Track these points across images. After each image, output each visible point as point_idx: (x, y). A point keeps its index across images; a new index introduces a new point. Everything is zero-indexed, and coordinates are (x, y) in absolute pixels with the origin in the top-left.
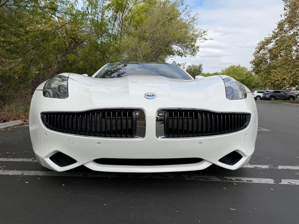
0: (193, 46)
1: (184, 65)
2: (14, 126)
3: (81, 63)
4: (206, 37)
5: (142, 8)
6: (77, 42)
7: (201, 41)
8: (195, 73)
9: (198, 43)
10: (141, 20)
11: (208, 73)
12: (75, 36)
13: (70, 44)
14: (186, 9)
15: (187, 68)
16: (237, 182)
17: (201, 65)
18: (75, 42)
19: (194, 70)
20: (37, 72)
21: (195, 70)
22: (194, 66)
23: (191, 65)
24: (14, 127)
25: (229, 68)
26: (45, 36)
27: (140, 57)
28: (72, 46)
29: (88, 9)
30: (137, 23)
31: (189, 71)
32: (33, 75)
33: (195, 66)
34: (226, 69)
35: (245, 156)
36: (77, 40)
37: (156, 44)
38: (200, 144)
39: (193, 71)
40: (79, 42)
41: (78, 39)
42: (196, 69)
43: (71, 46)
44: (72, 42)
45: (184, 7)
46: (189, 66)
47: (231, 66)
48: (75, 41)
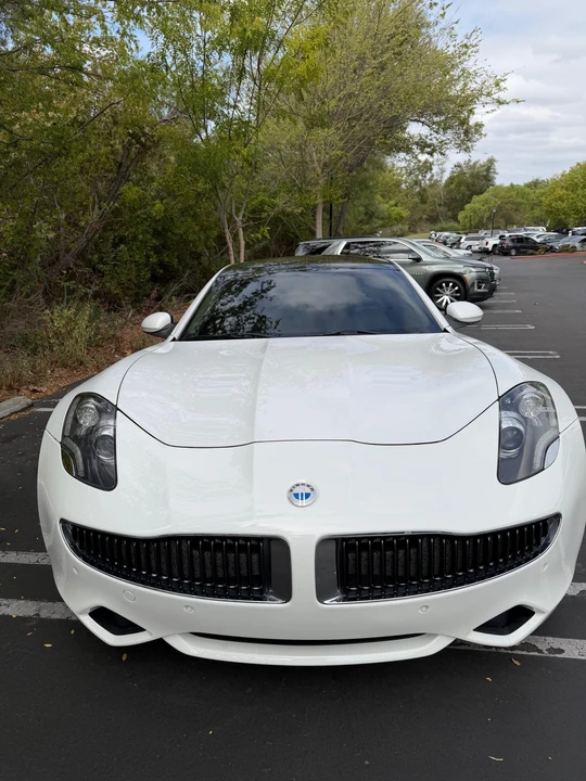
0: (464, 122)
1: (442, 164)
2: (12, 414)
3: (158, 205)
4: (502, 95)
5: (313, 38)
6: (143, 145)
7: (488, 108)
8: (473, 185)
9: (480, 114)
10: (313, 73)
11: (512, 185)
12: (137, 130)
13: (127, 148)
14: (443, 16)
15: (453, 172)
16: (525, 653)
17: (491, 161)
18: (138, 146)
19: (472, 175)
20: (51, 235)
21: (476, 176)
22: (471, 163)
23: (462, 162)
24: (12, 418)
25: (572, 171)
26: (60, 144)
27: (314, 169)
28: (133, 155)
29: (164, 57)
30: (301, 81)
31: (456, 180)
32: (43, 243)
33: (475, 164)
34: (563, 176)
35: (542, 612)
36: (143, 139)
37: (357, 128)
38: (424, 609)
39: (470, 180)
40: (148, 143)
41: (145, 134)
42: (478, 172)
43: (129, 154)
44: (130, 144)
45: (437, 10)
46: (458, 166)
47: (578, 164)
48: (138, 142)
